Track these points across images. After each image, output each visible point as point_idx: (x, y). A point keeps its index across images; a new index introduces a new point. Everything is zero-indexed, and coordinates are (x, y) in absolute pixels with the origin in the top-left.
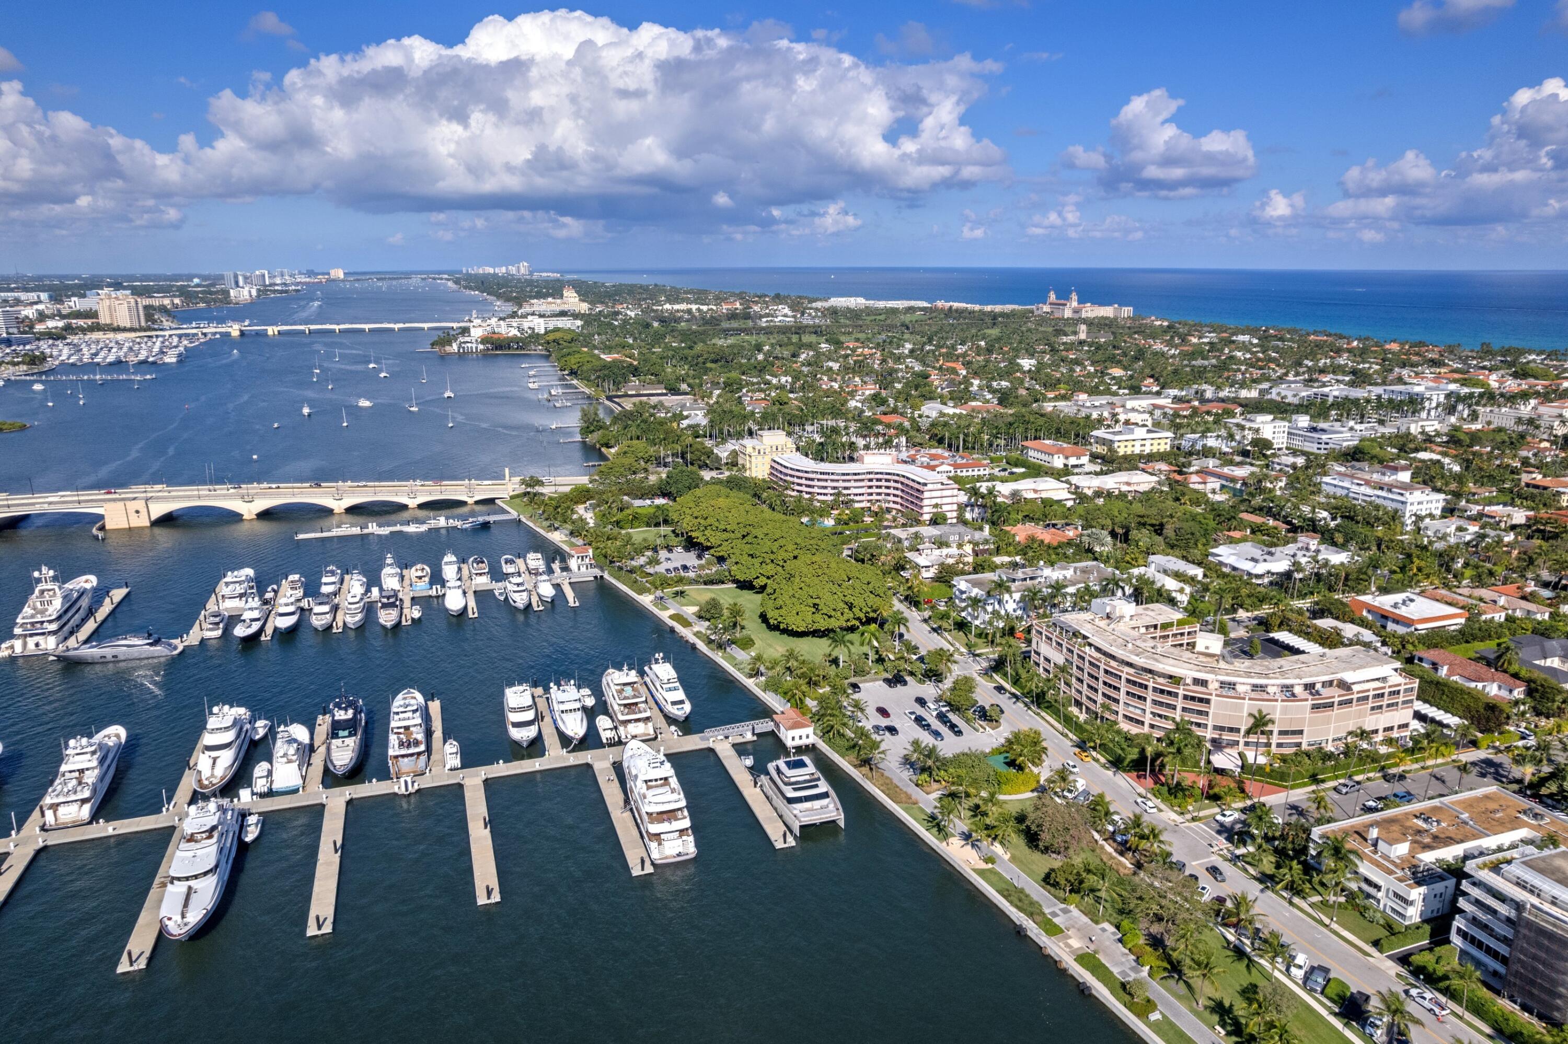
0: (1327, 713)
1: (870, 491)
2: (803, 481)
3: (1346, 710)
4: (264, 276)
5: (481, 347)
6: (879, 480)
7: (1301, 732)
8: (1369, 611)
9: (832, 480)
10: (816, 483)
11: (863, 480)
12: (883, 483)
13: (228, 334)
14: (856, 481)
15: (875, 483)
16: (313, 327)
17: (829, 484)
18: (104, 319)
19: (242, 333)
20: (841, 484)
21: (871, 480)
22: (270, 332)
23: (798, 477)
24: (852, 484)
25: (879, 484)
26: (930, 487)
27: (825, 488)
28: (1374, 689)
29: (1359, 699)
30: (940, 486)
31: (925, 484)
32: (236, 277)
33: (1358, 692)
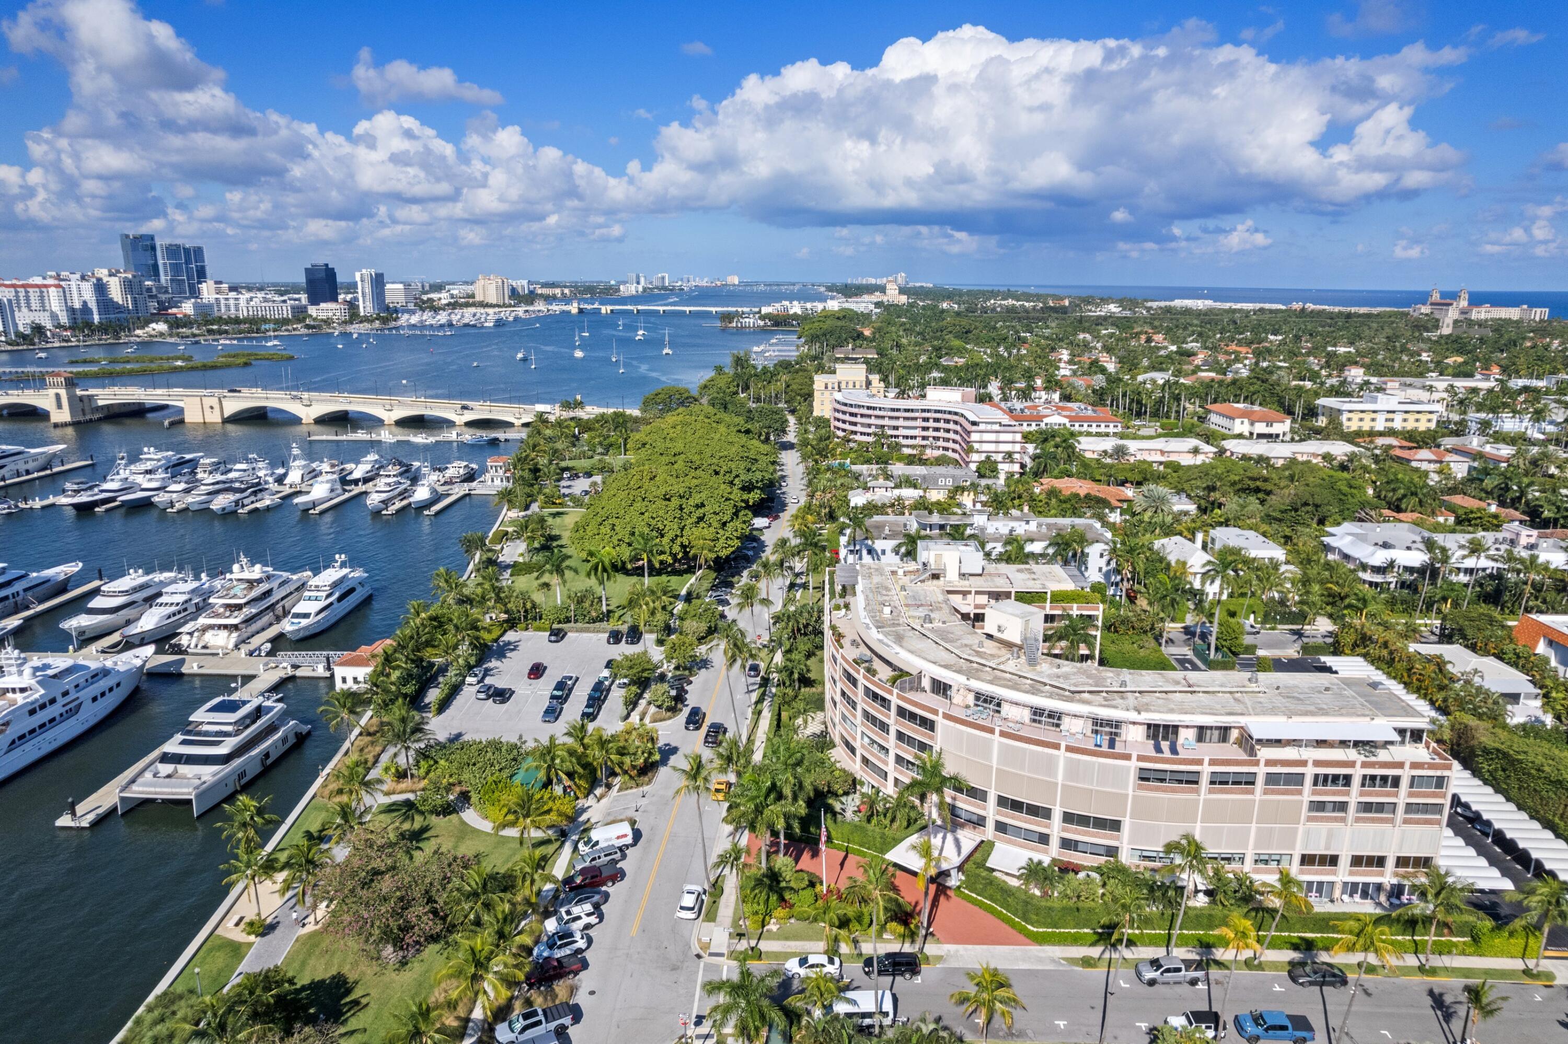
0: (1180, 796)
1: (925, 433)
2: (847, 418)
3: (1232, 797)
4: (663, 278)
5: (761, 323)
6: (937, 420)
7: (1115, 825)
8: (1551, 643)
9: (877, 417)
10: (858, 419)
11: (915, 419)
12: (942, 425)
13: (569, 312)
14: (905, 419)
15: (931, 424)
16: (640, 307)
17: (873, 421)
18: (478, 298)
19: (581, 311)
20: (886, 422)
21: (926, 420)
22: (603, 311)
23: (852, 414)
24: (901, 423)
25: (936, 425)
26: (982, 427)
27: (869, 426)
28: (1317, 763)
29: (1272, 779)
30: (997, 427)
31: (974, 423)
32: (638, 277)
33: (1269, 763)
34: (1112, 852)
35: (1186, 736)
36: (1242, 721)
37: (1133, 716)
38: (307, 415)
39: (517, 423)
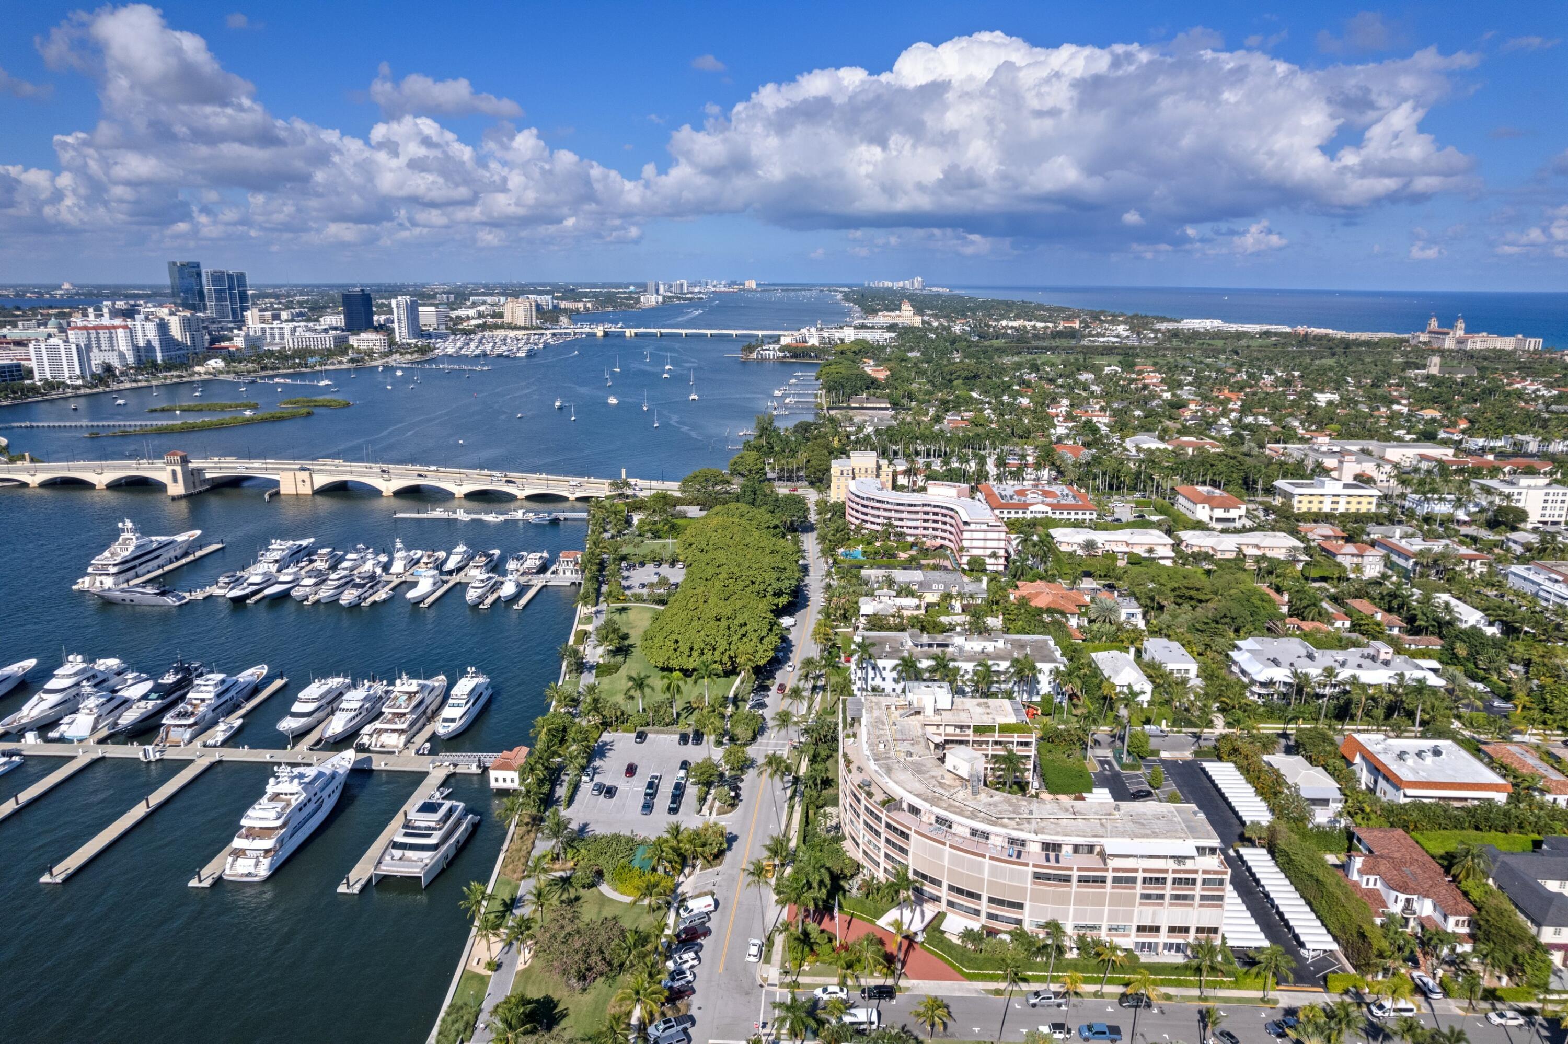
0: (1061, 889)
1: (926, 525)
2: (859, 508)
3: (1092, 890)
4: (682, 285)
5: (781, 354)
6: (936, 514)
7: (1020, 906)
8: (1363, 758)
9: (885, 510)
10: (869, 511)
11: (917, 512)
12: (940, 518)
13: (595, 335)
14: (909, 512)
15: (931, 517)
16: (663, 331)
17: (881, 513)
18: (507, 319)
19: (606, 334)
20: (893, 514)
21: (926, 513)
22: (628, 334)
23: (863, 506)
24: (905, 515)
25: (936, 518)
26: (972, 527)
27: (879, 517)
29: (1116, 880)
30: (984, 527)
31: (966, 523)
32: (657, 286)
33: (1114, 870)
34: (1019, 922)
35: (1067, 850)
36: (1102, 841)
37: (1032, 836)
38: (388, 489)
39: (572, 497)
